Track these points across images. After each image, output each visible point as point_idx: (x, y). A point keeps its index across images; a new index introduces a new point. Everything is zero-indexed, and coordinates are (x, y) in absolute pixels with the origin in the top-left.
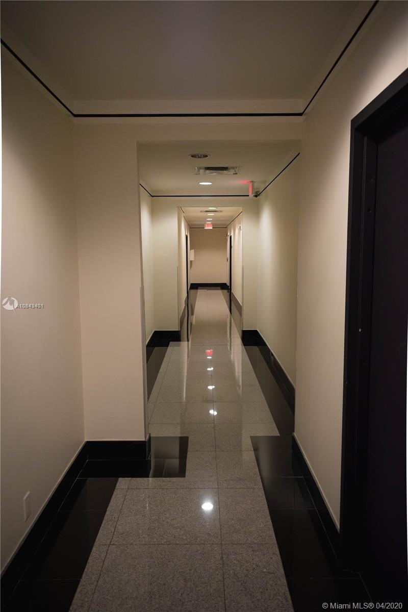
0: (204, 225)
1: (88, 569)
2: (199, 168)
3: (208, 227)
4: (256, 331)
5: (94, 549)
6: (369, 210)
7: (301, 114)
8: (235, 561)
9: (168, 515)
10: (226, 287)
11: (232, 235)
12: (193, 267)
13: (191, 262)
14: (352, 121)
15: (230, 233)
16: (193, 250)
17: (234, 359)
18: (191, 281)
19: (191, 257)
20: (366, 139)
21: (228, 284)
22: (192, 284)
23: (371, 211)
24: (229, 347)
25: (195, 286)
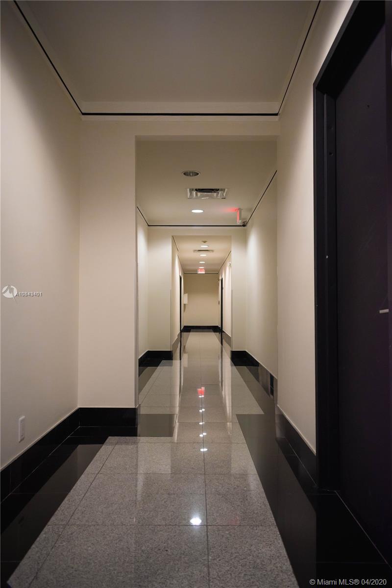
0: (196, 271)
1: (76, 487)
2: (191, 190)
3: (201, 271)
4: (245, 351)
5: (83, 476)
6: (331, 154)
7: (276, 115)
8: (217, 484)
9: (154, 457)
10: (217, 329)
11: (223, 277)
12: (186, 311)
13: (185, 305)
14: (314, 84)
15: (222, 276)
16: (187, 294)
17: (225, 395)
18: (185, 324)
19: (185, 300)
20: (325, 96)
21: (220, 326)
22: (185, 327)
23: (332, 155)
24: (220, 384)
25: (187, 329)
